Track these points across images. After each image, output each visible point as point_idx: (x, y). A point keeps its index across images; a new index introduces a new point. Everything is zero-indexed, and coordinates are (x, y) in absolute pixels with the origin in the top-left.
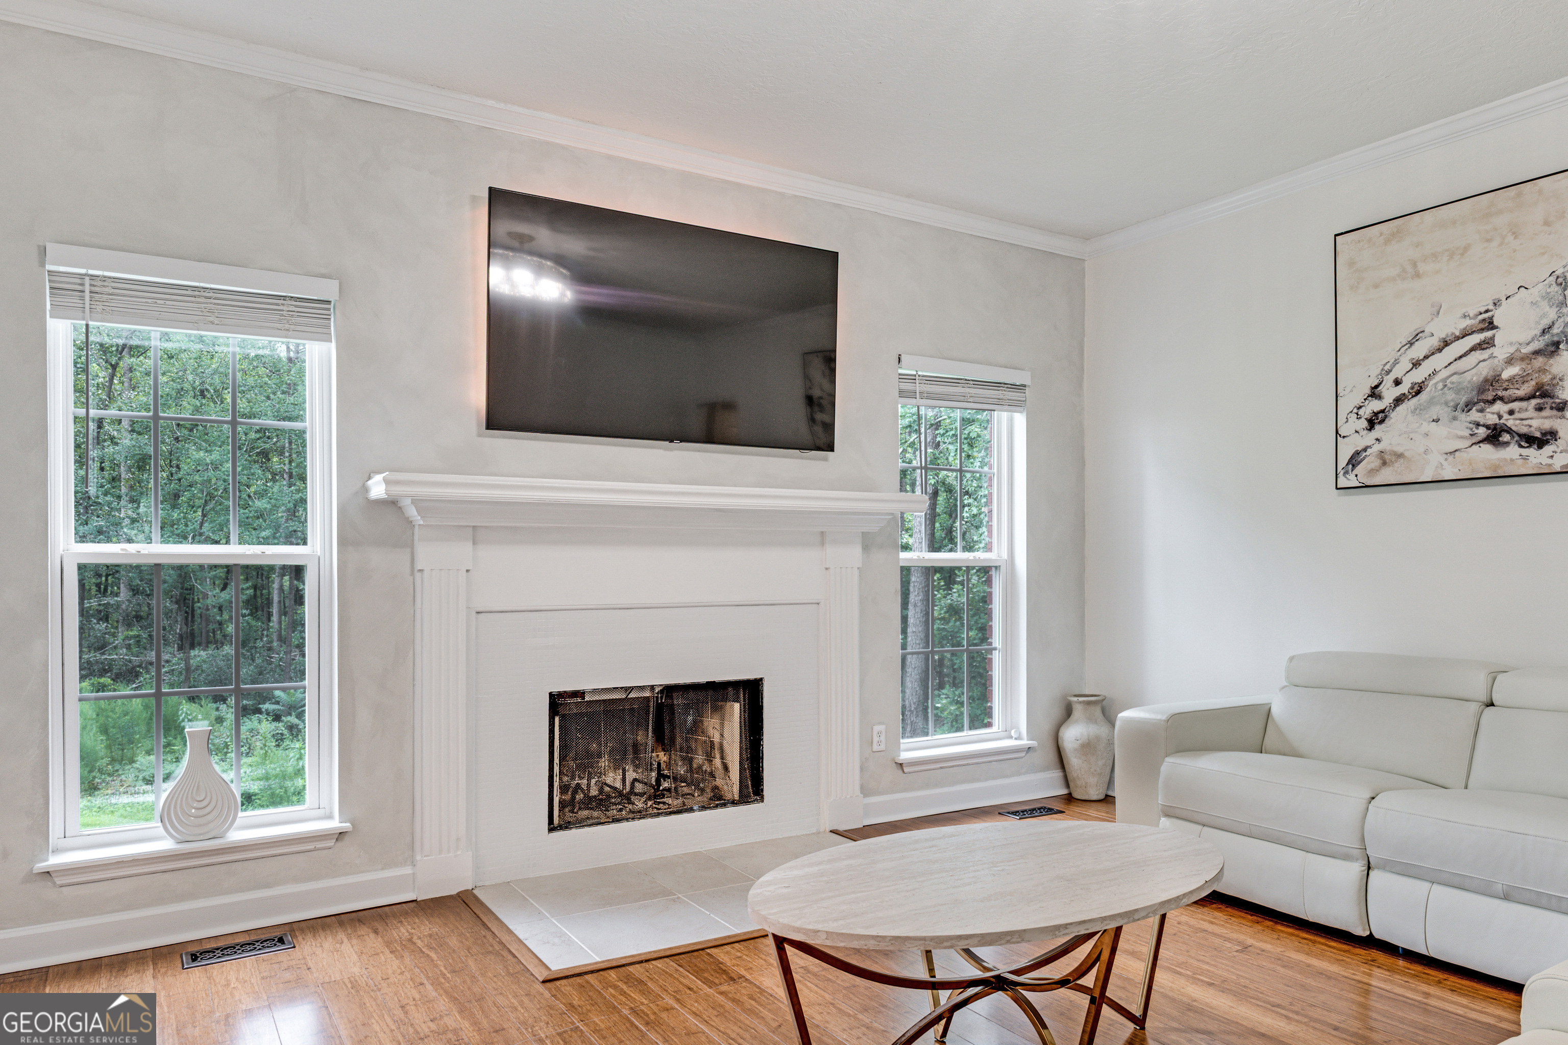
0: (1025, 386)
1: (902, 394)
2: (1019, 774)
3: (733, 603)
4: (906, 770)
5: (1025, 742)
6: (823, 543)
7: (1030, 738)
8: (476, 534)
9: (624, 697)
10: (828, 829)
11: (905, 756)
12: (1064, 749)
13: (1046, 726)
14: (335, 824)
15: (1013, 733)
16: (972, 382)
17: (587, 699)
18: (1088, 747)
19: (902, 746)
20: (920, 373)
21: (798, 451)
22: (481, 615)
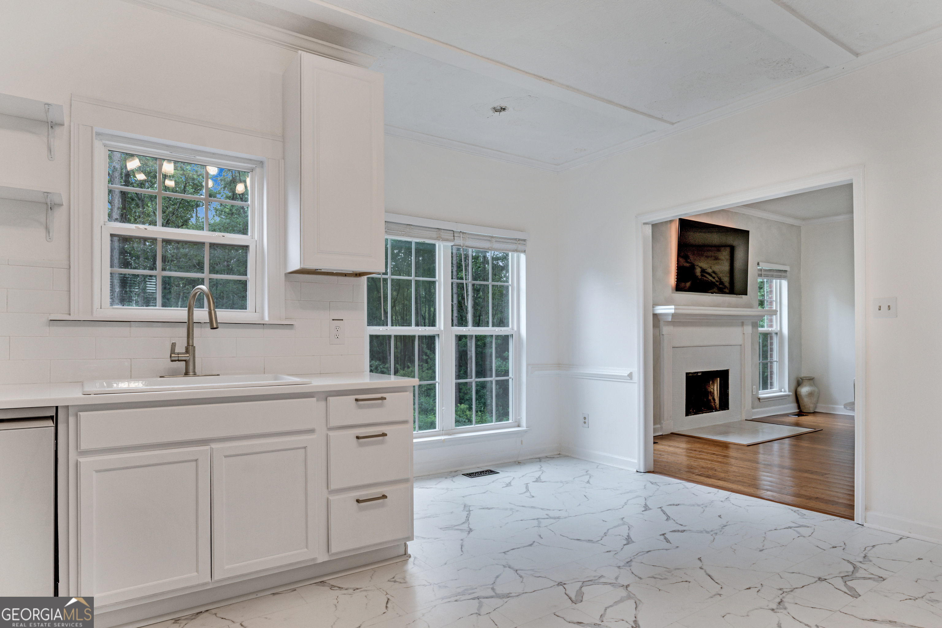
0: (787, 271)
2: (786, 404)
4: (761, 401)
5: (787, 393)
6: (743, 325)
7: (789, 392)
8: (673, 323)
10: (744, 419)
11: (761, 396)
12: (801, 395)
13: (793, 388)
15: (783, 390)
18: (811, 394)
19: (759, 393)
22: (673, 348)
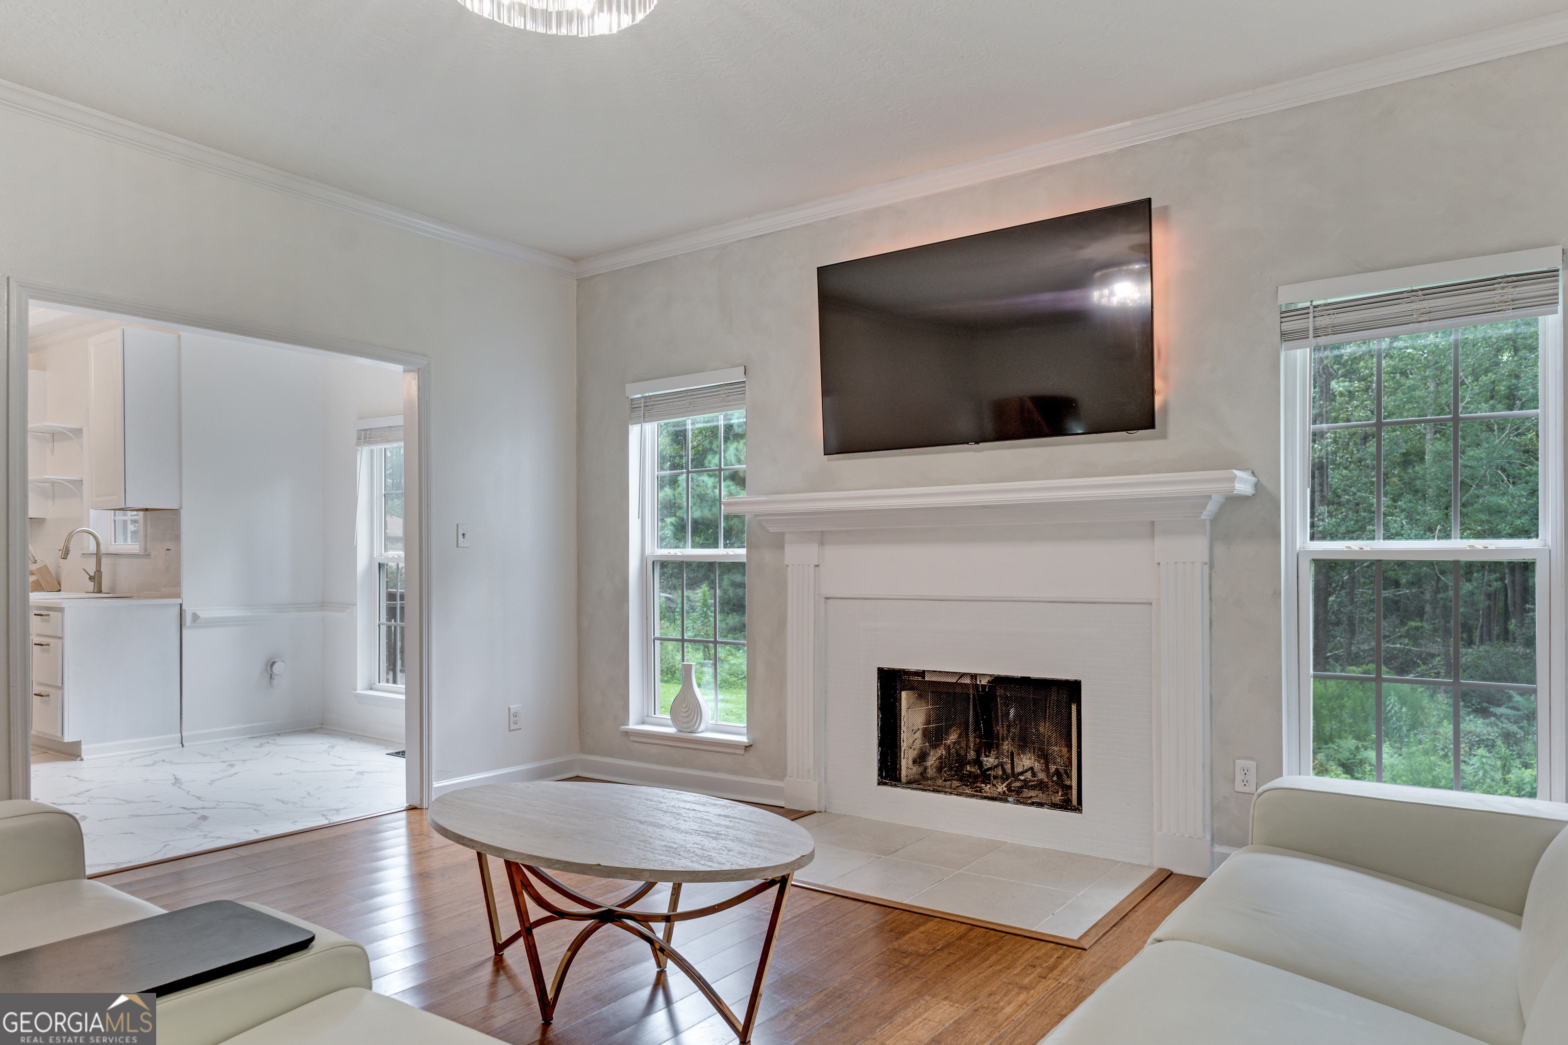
1: (1286, 337)
3: (1046, 599)
6: (1153, 535)
8: (822, 539)
9: (954, 681)
14: (744, 739)
16: (1420, 293)
17: (927, 679)
20: (1315, 303)
21: (1125, 432)
22: (829, 601)
